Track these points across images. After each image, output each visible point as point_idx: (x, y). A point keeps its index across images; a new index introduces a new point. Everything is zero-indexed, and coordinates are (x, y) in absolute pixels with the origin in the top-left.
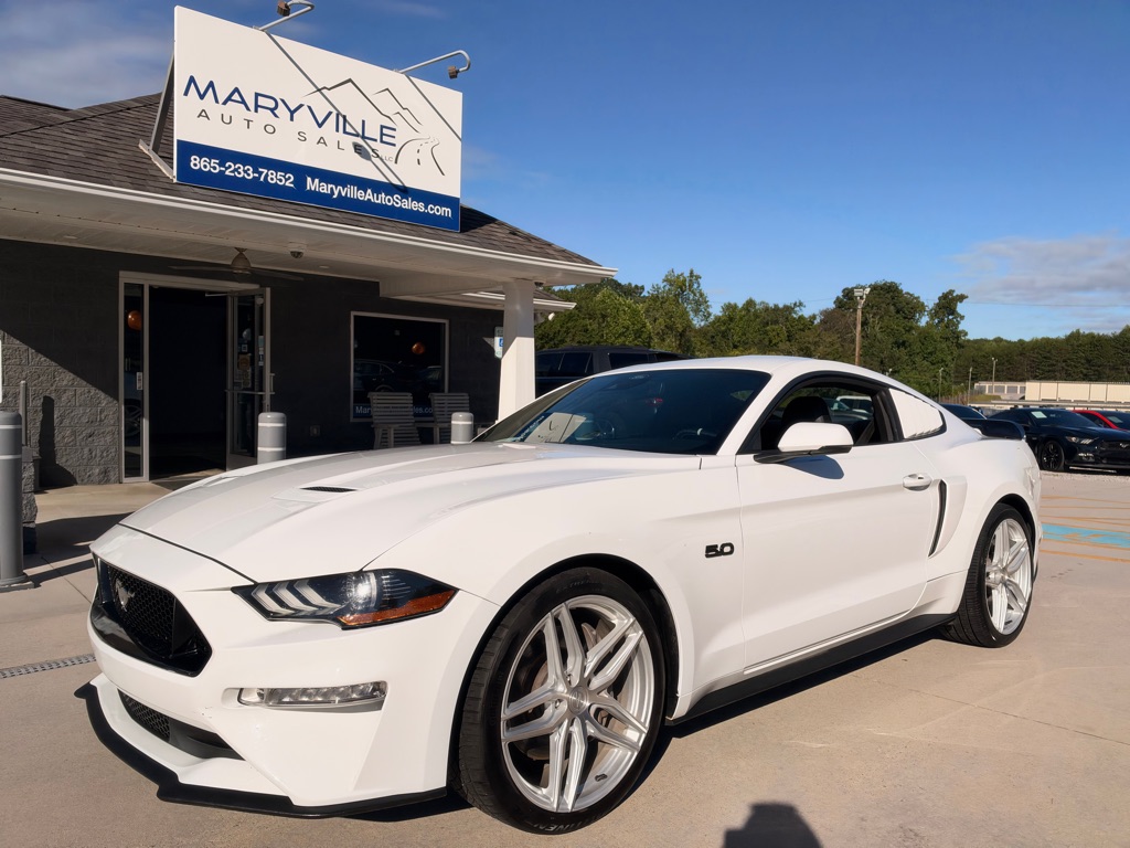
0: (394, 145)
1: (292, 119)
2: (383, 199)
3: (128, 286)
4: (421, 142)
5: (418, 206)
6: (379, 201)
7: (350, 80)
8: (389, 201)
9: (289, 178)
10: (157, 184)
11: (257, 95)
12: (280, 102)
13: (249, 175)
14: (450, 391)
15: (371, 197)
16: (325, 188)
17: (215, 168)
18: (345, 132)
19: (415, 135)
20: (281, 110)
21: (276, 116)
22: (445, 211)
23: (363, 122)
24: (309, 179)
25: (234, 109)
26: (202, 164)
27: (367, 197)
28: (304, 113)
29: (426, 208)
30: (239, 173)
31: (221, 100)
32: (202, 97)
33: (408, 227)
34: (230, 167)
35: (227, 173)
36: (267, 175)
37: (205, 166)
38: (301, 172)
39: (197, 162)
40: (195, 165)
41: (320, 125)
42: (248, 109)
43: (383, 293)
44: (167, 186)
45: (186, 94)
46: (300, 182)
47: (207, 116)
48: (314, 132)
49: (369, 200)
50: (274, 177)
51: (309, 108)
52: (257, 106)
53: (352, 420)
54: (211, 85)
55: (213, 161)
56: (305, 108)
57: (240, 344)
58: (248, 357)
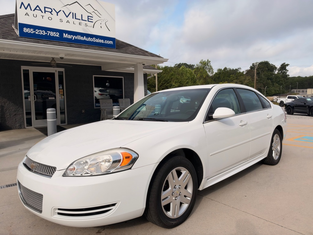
0: (93, 22)
1: (57, 15)
2: (89, 39)
3: (24, 70)
4: (101, 21)
5: (102, 41)
6: (88, 40)
7: (77, 2)
8: (92, 40)
9: (58, 34)
10: (12, 37)
11: (45, 8)
12: (53, 10)
13: (44, 33)
14: (125, 98)
15: (85, 39)
16: (70, 37)
17: (32, 32)
18: (76, 18)
19: (100, 19)
20: (54, 12)
21: (52, 14)
22: (111, 42)
23: (82, 15)
24: (64, 34)
25: (37, 12)
26: (28, 30)
27: (84, 39)
28: (61, 13)
29: (104, 41)
30: (41, 33)
31: (33, 10)
32: (26, 9)
33: (98, 48)
34: (37, 31)
35: (36, 33)
36: (50, 33)
37: (29, 31)
38: (61, 32)
39: (26, 30)
40: (25, 31)
41: (67, 17)
42: (42, 12)
43: (103, 69)
44: (16, 38)
45: (21, 8)
46: (61, 35)
47: (28, 15)
48: (65, 19)
49: (85, 40)
50: (52, 34)
51: (63, 11)
52: (45, 11)
53: (95, 108)
54: (29, 5)
55: (31, 29)
56: (62, 12)
57: (59, 86)
58: (62, 90)
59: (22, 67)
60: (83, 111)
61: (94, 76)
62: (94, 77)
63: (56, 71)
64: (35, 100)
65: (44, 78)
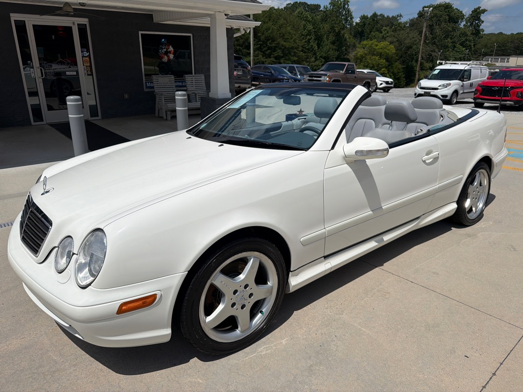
3: (16, 22)
14: (195, 74)
53: (145, 90)
57: (82, 52)
58: (88, 58)
59: (12, 15)
60: (127, 97)
61: (140, 33)
62: (142, 34)
63: (74, 23)
64: (42, 76)
65: (53, 36)
